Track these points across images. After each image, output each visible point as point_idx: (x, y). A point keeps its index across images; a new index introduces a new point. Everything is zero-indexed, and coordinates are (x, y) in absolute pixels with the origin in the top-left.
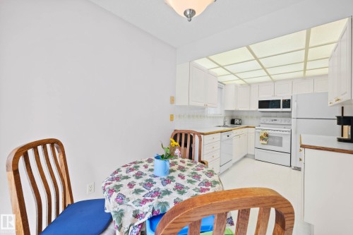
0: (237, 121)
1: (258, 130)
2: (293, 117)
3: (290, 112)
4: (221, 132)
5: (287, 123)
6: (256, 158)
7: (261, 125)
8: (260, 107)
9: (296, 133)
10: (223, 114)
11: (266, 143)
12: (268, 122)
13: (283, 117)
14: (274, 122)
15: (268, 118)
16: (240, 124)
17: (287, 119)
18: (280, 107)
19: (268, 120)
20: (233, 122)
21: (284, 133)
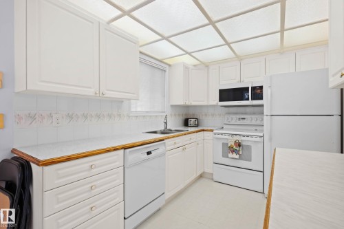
0: (192, 122)
1: (217, 136)
2: (265, 113)
3: (262, 106)
4: (125, 148)
5: (258, 123)
6: (216, 179)
7: (225, 127)
8: (221, 100)
9: (271, 139)
10: (168, 111)
11: (237, 157)
12: (233, 122)
13: (254, 114)
14: (242, 122)
15: (234, 116)
16: (197, 126)
17: (259, 117)
18: (248, 99)
19: (234, 119)
20: (186, 123)
21: (254, 139)
